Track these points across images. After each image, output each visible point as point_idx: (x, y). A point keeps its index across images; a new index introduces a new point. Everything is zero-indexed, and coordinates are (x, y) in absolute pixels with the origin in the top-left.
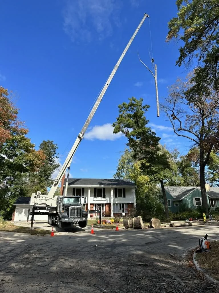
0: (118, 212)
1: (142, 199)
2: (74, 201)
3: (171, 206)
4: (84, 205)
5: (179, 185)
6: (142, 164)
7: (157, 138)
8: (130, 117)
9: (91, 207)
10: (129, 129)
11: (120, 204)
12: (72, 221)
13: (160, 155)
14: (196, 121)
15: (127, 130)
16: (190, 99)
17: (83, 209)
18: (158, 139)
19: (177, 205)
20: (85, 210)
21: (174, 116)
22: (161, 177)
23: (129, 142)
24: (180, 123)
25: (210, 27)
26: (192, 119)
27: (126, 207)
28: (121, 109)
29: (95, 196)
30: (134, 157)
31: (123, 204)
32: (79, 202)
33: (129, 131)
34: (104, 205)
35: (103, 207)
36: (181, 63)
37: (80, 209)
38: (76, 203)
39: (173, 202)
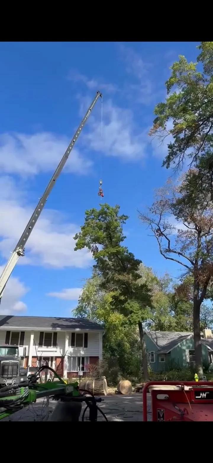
0: (75, 370)
1: (112, 350)
2: (8, 353)
3: (155, 362)
4: (22, 358)
5: (170, 328)
6: (114, 297)
7: (136, 260)
8: (100, 229)
9: (33, 362)
10: (98, 245)
11: (79, 358)
12: (4, 383)
13: (140, 285)
14: (190, 240)
15: (96, 246)
16: (178, 213)
17: (21, 364)
18: (138, 262)
19: (162, 360)
20: (24, 365)
21: (160, 231)
22: (137, 319)
23: (98, 263)
24: (168, 241)
25: (205, 124)
26: (185, 235)
27: (87, 363)
28: (88, 217)
29: (40, 344)
30: (103, 286)
31: (83, 358)
32: (16, 355)
33: (98, 248)
34: (54, 359)
35: (52, 361)
36: (169, 164)
37: (17, 365)
38: (11, 356)
39: (159, 355)
